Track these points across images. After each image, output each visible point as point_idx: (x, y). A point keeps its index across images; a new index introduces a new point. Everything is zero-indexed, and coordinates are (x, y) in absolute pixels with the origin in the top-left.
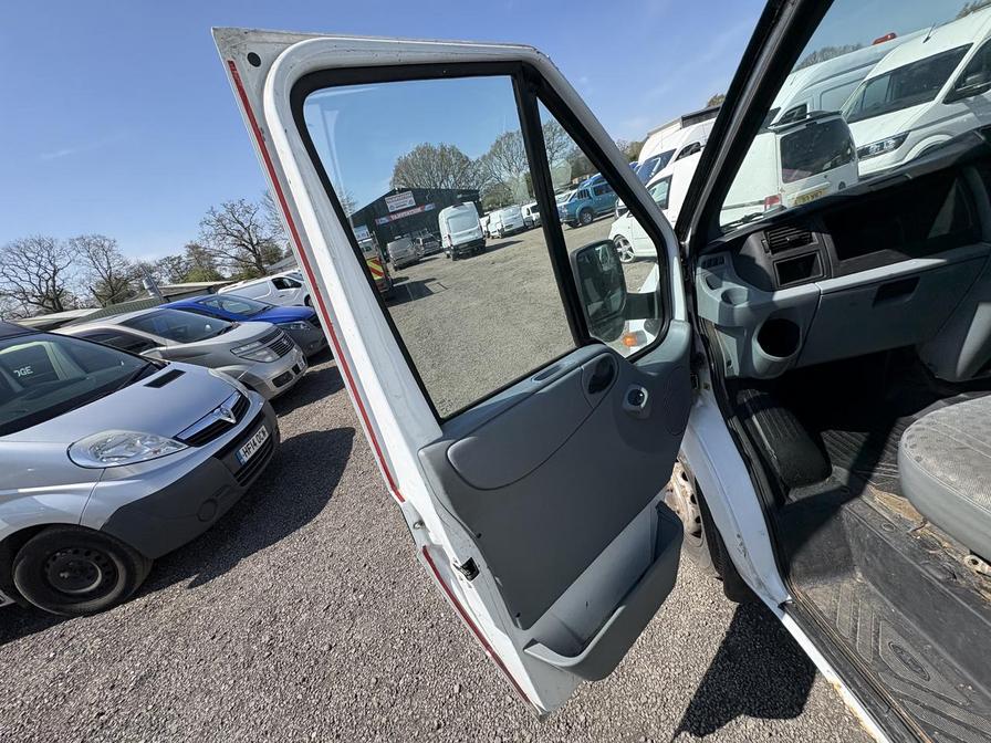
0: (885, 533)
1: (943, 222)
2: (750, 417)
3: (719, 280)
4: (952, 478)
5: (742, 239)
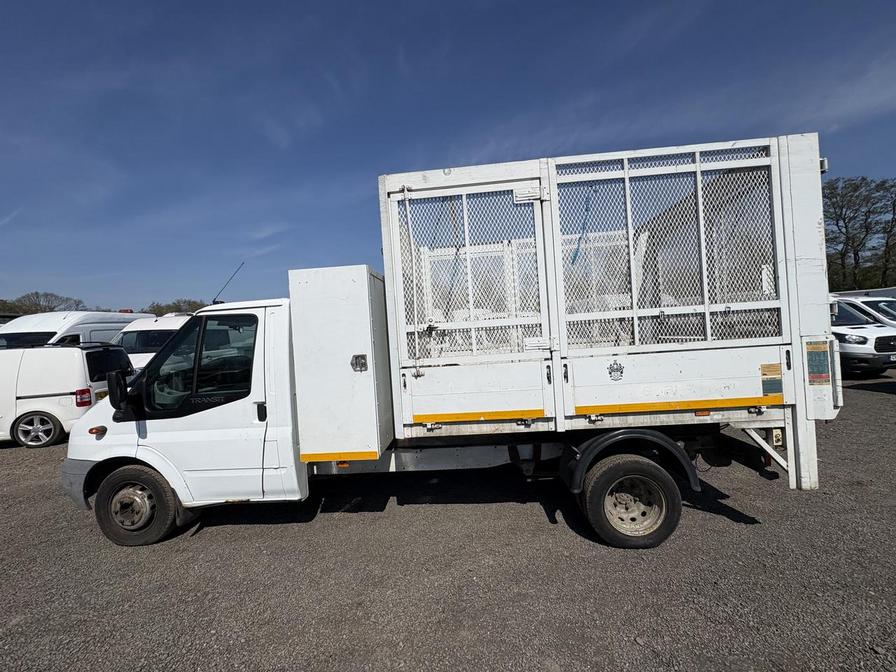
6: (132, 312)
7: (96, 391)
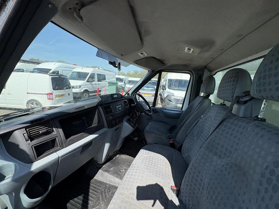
6: (76, 65)
7: (55, 94)
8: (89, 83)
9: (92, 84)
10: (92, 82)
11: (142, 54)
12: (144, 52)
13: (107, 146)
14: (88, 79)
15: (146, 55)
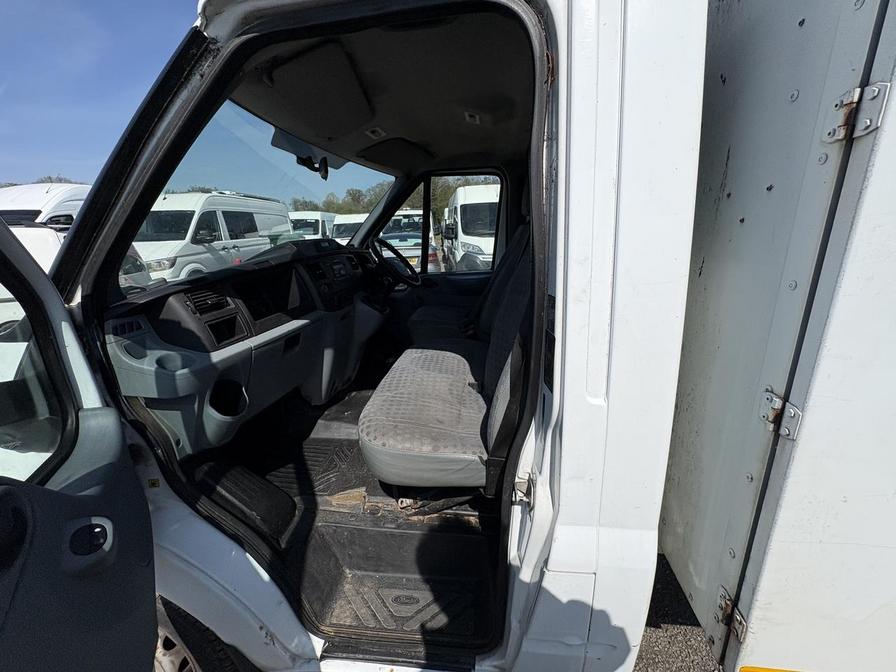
0: (353, 524)
1: (294, 298)
2: (215, 489)
3: (141, 349)
4: (408, 445)
5: (161, 301)
8: (200, 248)
9: (211, 250)
10: (213, 241)
11: (373, 132)
12: (377, 129)
13: (328, 356)
14: (196, 233)
15: (384, 134)
